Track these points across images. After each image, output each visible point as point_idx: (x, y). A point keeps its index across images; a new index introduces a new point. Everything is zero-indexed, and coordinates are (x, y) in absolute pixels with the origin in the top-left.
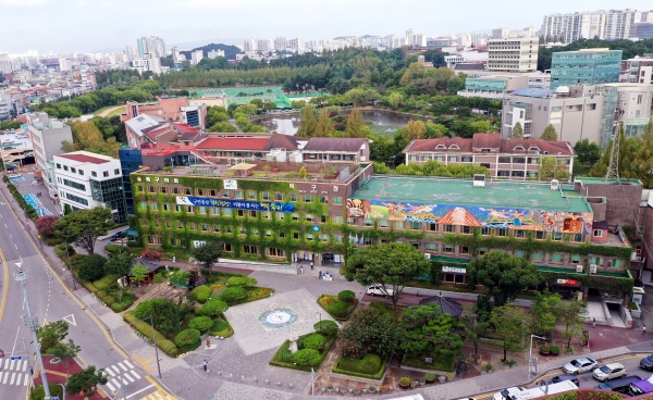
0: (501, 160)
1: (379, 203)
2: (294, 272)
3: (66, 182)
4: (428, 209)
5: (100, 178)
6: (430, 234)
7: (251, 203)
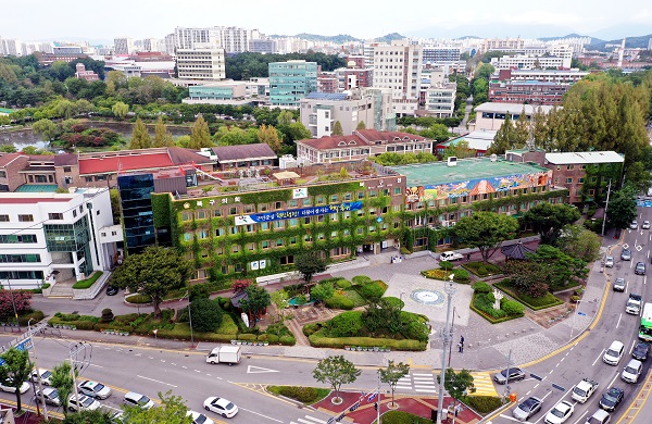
0: (389, 149)
1: (430, 187)
4: (464, 185)
5: (72, 220)
6: (464, 204)
7: (320, 208)
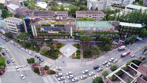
0: (93, 15)
1: (81, 28)
2: (66, 40)
3: (9, 25)
4: (89, 28)
5: (19, 24)
7: (57, 29)
